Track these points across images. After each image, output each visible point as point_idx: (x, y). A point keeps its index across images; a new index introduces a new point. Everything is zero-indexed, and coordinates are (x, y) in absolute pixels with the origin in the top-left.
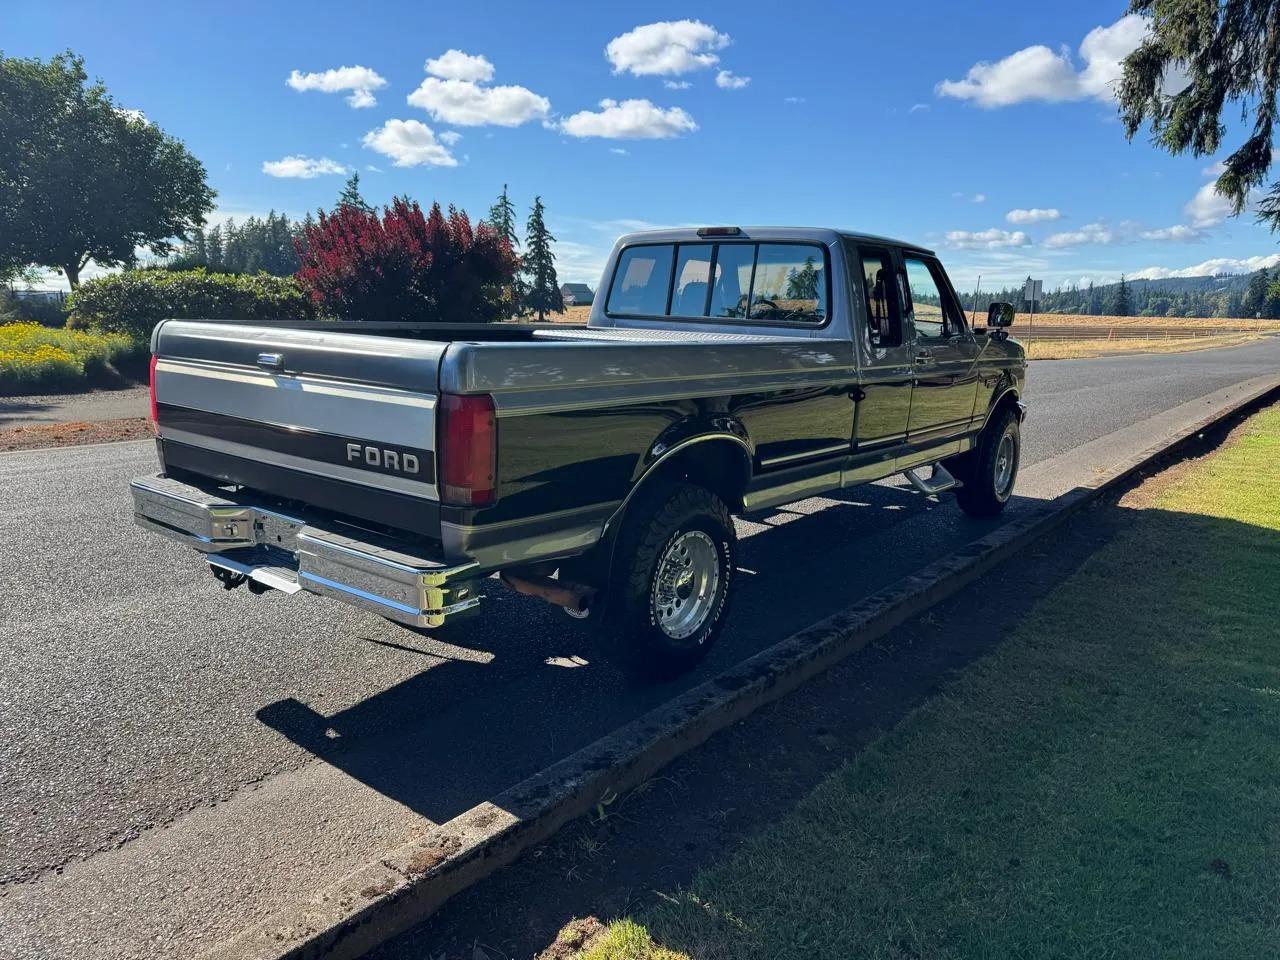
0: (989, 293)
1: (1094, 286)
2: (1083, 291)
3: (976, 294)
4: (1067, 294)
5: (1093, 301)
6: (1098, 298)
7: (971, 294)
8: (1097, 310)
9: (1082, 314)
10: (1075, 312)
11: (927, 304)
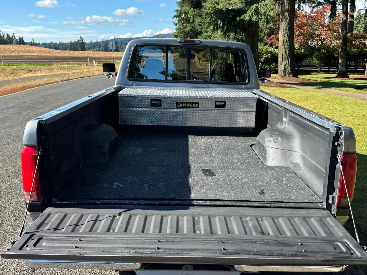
0: (65, 43)
1: (104, 40)
2: (100, 42)
3: (59, 43)
4: (95, 43)
5: (105, 46)
6: (106, 45)
7: (58, 43)
8: (107, 49)
9: (101, 51)
10: (99, 50)
11: (40, 46)
